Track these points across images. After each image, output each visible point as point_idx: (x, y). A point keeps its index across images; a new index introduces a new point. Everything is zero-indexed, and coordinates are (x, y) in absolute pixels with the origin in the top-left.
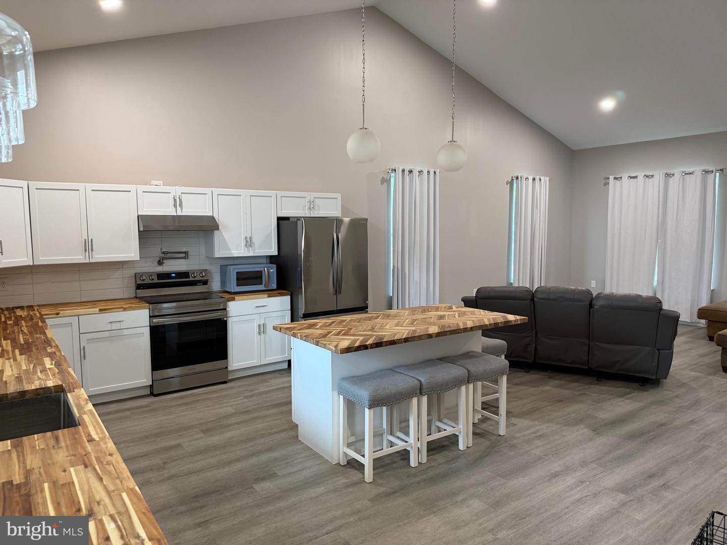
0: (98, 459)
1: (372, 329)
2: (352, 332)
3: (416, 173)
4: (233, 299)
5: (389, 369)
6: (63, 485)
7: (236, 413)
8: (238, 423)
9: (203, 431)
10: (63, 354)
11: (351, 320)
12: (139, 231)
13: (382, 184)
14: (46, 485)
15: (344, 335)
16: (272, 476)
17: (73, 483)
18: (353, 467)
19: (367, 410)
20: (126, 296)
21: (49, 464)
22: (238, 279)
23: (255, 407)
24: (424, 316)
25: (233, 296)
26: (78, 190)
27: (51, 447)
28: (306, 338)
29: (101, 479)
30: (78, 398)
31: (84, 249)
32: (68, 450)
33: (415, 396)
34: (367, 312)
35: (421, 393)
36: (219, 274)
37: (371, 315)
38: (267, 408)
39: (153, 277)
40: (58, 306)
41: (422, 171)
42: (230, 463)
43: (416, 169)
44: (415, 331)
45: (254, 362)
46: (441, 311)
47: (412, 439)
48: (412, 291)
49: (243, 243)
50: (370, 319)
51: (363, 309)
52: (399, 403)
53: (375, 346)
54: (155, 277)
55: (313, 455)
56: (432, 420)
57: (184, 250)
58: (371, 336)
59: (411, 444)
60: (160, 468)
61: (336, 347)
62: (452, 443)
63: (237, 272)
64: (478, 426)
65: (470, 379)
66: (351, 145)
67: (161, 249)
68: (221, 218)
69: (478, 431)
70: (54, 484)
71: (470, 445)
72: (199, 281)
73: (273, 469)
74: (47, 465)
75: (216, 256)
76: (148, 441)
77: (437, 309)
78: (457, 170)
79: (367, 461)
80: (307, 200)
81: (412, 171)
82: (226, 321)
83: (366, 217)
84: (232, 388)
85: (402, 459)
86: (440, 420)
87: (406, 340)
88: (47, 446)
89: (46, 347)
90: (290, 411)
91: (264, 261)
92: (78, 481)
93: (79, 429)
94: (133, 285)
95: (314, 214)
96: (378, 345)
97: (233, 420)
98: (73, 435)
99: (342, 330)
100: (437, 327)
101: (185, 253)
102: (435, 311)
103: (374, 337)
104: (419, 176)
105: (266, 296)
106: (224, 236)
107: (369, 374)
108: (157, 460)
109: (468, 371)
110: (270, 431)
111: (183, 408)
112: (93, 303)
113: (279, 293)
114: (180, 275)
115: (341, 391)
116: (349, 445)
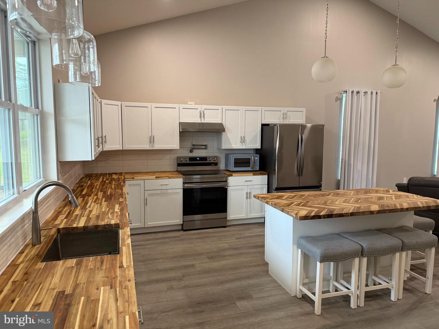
0: (120, 283)
1: (325, 203)
2: (309, 204)
3: (362, 94)
4: (231, 175)
5: (337, 234)
6: (93, 301)
7: (230, 248)
8: (230, 256)
9: (208, 258)
10: (127, 203)
11: (309, 195)
12: (180, 132)
13: (336, 101)
14: (83, 298)
15: (303, 206)
16: (248, 297)
17: (99, 300)
18: (306, 301)
19: (318, 263)
20: (172, 170)
21: (90, 282)
22: (235, 163)
23: (242, 246)
24: (367, 197)
25: (231, 173)
26: (147, 107)
27: (97, 268)
28: (275, 206)
29: (117, 300)
30: (124, 233)
31: (149, 141)
32: (105, 273)
33: (357, 257)
34: (321, 190)
35: (362, 255)
36: (224, 159)
37: (324, 193)
38: (250, 247)
39: (187, 160)
40: (134, 174)
41: (367, 92)
42: (222, 283)
43: (362, 91)
44: (359, 208)
45: (243, 216)
46: (380, 193)
47: (353, 287)
48: (355, 176)
49: (239, 139)
50: (323, 195)
51: (318, 187)
52: (344, 260)
53: (326, 217)
54: (188, 160)
55: (278, 286)
56: (369, 274)
57: (205, 144)
58: (324, 209)
59: (352, 291)
60: (180, 279)
61: (296, 214)
62: (385, 294)
63: (235, 159)
64: (407, 283)
65: (403, 248)
66: (315, 69)
67: (192, 143)
68: (226, 125)
69: (407, 287)
70: (88, 298)
71: (401, 297)
72: (213, 163)
73: (250, 292)
74: (89, 282)
75: (223, 148)
76: (176, 260)
77: (377, 192)
78: (399, 86)
79: (317, 299)
80: (282, 112)
81: (359, 92)
82: (227, 188)
83: (323, 124)
84: (229, 231)
85: (344, 301)
86: (376, 275)
87: (352, 214)
88: (95, 267)
89: (119, 198)
90: (263, 252)
91: (252, 152)
92: (103, 299)
93: (117, 257)
94: (176, 164)
95: (286, 122)
96: (330, 216)
97: (228, 253)
98: (113, 260)
99: (302, 202)
100: (377, 206)
101: (205, 145)
102: (375, 193)
103: (326, 210)
104: (364, 95)
105: (252, 174)
106: (228, 135)
107: (321, 236)
108: (179, 274)
109: (403, 242)
110: (250, 264)
111: (198, 241)
112: (154, 173)
113: (260, 173)
114: (203, 159)
115: (299, 246)
116: (304, 285)
